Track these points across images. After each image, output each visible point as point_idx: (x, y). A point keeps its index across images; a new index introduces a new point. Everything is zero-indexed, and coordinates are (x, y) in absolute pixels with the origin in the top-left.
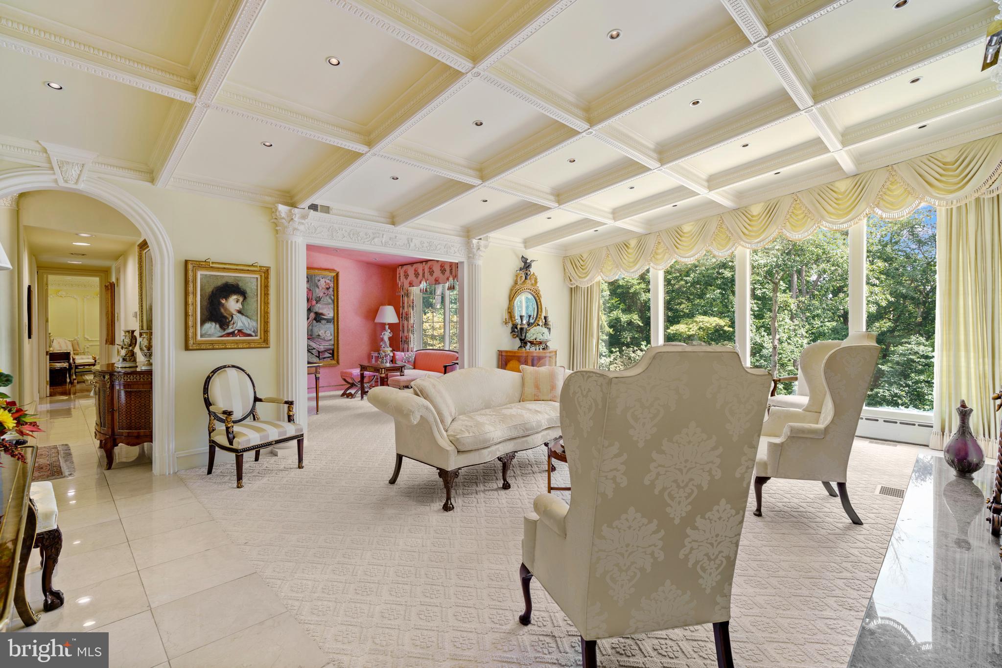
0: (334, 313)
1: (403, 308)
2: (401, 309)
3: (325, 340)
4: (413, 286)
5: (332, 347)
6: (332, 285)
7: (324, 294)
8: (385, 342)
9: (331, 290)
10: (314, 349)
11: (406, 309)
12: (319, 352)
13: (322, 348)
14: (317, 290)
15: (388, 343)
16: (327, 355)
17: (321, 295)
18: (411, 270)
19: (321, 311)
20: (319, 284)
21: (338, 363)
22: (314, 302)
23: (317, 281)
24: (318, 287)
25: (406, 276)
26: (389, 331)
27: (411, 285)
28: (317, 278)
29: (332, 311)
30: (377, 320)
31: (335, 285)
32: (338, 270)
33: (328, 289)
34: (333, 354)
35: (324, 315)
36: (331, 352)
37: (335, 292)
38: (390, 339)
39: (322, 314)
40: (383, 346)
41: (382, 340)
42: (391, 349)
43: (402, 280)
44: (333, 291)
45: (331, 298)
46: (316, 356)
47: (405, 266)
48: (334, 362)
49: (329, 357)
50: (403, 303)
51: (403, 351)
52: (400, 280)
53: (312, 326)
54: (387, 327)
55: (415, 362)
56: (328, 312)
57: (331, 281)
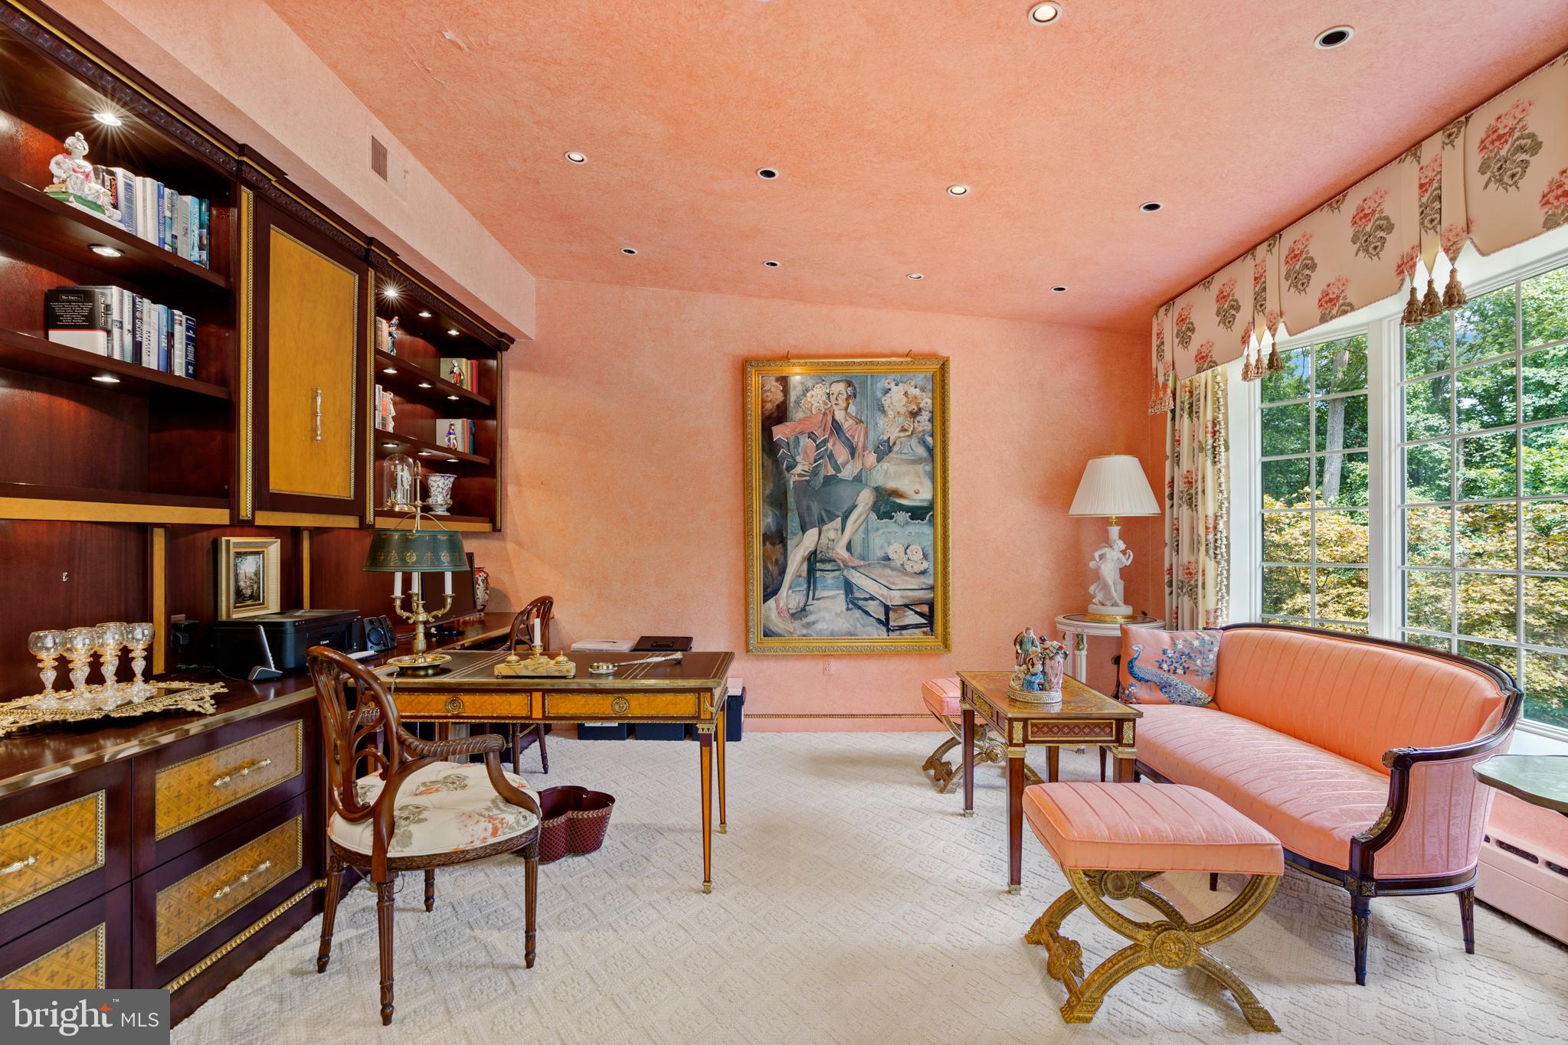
0: (934, 489)
1: (1177, 459)
2: (1168, 463)
3: (905, 573)
4: (1214, 364)
5: (927, 595)
6: (926, 402)
7: (904, 430)
8: (1105, 587)
9: (925, 416)
10: (873, 598)
11: (1185, 464)
12: (887, 609)
13: (896, 598)
14: (881, 421)
15: (1117, 590)
16: (912, 618)
17: (893, 433)
18: (1202, 307)
19: (892, 485)
20: (886, 401)
21: (946, 645)
22: (872, 458)
23: (879, 394)
24: (884, 412)
25: (1185, 333)
26: (1121, 545)
27: (1205, 361)
28: (882, 384)
29: (928, 484)
30: (1083, 506)
31: (938, 401)
32: (943, 352)
33: (914, 415)
34: (930, 617)
35: (901, 496)
36: (925, 609)
37: (938, 423)
38: (1124, 573)
39: (896, 493)
40: (1099, 597)
41: (1097, 575)
42: (1128, 610)
43: (1168, 357)
44: (931, 420)
45: (923, 443)
46: (879, 621)
47: (1177, 301)
48: (931, 641)
49: (917, 626)
50: (1176, 442)
51: (1174, 625)
52: (1160, 356)
53: (867, 531)
54: (1114, 531)
55: (1216, 675)
56: (917, 487)
57: (923, 390)
